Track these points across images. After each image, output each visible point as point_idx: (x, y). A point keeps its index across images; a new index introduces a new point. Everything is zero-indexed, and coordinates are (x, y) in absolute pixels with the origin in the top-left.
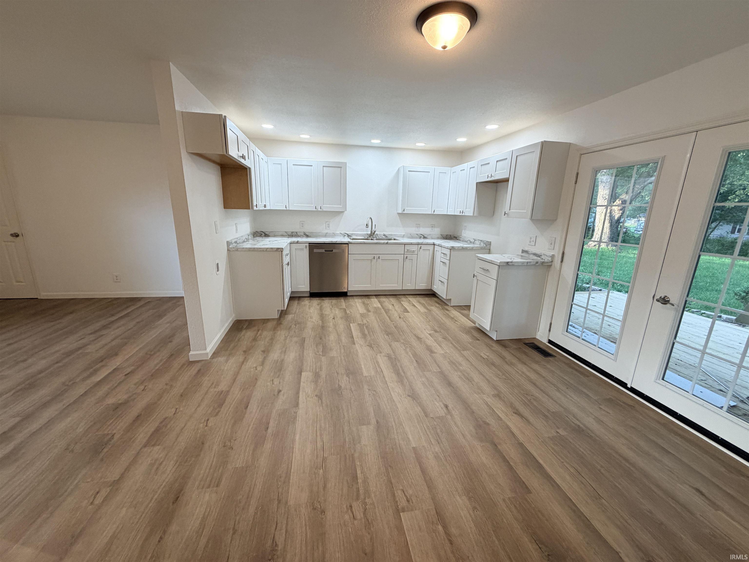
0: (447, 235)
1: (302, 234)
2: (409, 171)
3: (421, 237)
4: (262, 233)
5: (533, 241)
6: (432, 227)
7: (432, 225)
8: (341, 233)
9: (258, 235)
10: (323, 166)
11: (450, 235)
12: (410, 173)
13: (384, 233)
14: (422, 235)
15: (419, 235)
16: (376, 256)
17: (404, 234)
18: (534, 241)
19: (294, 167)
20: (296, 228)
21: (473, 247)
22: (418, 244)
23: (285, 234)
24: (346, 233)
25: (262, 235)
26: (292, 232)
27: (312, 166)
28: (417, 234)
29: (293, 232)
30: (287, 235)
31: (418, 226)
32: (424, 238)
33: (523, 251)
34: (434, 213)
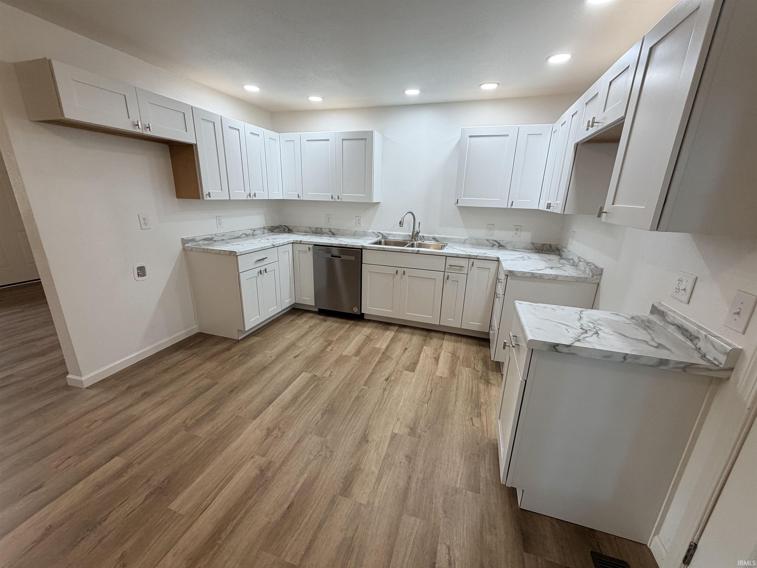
0: (543, 245)
1: (327, 231)
2: (470, 136)
3: (494, 245)
4: (286, 228)
5: (685, 290)
6: (517, 229)
7: (516, 227)
8: (373, 232)
9: (282, 229)
10: (342, 139)
11: (550, 246)
12: (472, 139)
13: (435, 236)
14: (496, 241)
15: (492, 241)
16: (400, 271)
17: (466, 238)
18: (689, 290)
19: (307, 143)
20: (321, 223)
21: (557, 276)
22: (469, 257)
23: (309, 230)
24: (380, 233)
25: (286, 230)
26: (316, 228)
27: (328, 140)
28: (488, 240)
29: (318, 228)
30: (311, 231)
31: (491, 227)
32: (499, 246)
33: (655, 310)
34: (512, 207)
